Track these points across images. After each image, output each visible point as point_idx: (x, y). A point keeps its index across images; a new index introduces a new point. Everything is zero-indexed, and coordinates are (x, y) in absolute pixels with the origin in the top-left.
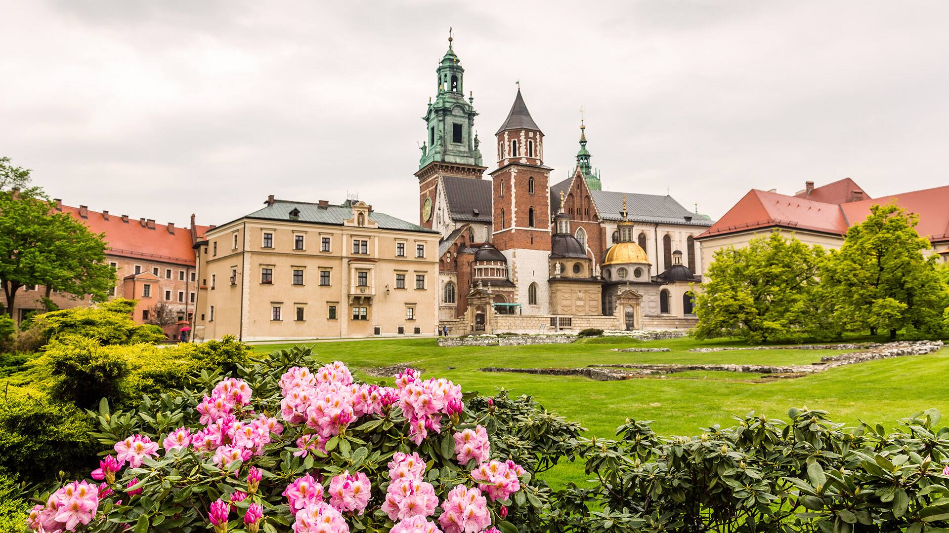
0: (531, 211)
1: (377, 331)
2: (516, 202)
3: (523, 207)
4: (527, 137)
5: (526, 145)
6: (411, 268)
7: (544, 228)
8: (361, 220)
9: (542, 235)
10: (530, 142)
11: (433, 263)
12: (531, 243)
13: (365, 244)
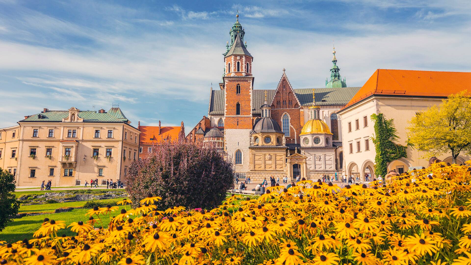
0: (238, 105)
1: (78, 183)
2: (227, 100)
3: (232, 103)
4: (235, 59)
5: (235, 65)
6: (103, 144)
7: (248, 115)
8: (73, 118)
9: (246, 119)
10: (238, 63)
11: (118, 141)
12: (238, 125)
13: (74, 132)
